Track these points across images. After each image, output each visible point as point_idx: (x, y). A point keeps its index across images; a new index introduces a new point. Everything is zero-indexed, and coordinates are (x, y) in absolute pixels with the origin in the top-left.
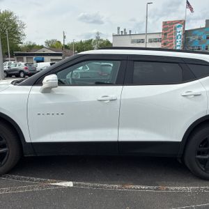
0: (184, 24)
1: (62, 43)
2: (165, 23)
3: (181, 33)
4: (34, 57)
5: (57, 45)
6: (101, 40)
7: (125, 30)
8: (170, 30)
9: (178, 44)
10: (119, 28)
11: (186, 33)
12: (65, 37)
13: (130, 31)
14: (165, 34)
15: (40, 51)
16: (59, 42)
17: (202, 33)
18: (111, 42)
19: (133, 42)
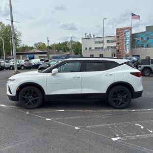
0: (131, 30)
1: (47, 45)
2: (118, 30)
3: (129, 36)
4: (27, 55)
5: (42, 46)
6: (74, 42)
7: (90, 35)
8: (121, 34)
9: (127, 43)
10: (86, 34)
11: (133, 36)
12: (48, 41)
13: (94, 36)
14: (118, 37)
15: (32, 51)
16: (44, 44)
17: (144, 35)
18: (81, 43)
19: (96, 42)
